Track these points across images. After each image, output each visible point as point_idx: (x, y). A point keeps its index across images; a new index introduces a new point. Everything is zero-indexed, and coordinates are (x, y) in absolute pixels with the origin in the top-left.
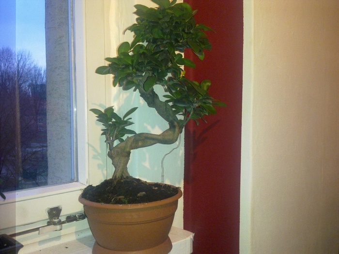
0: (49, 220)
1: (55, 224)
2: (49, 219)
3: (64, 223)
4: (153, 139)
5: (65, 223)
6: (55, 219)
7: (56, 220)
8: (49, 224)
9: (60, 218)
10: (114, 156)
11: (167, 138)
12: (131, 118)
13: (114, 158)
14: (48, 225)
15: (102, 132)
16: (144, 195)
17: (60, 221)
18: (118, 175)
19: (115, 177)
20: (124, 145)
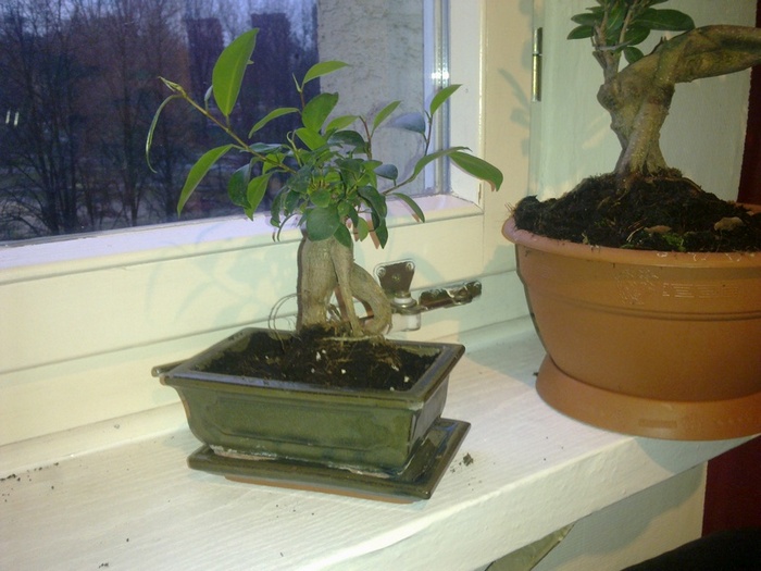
6: (401, 297)
7: (403, 301)
10: (620, 99)
13: (622, 106)
15: (577, 25)
16: (736, 226)
17: (414, 303)
18: (636, 159)
19: (628, 167)
20: (655, 64)
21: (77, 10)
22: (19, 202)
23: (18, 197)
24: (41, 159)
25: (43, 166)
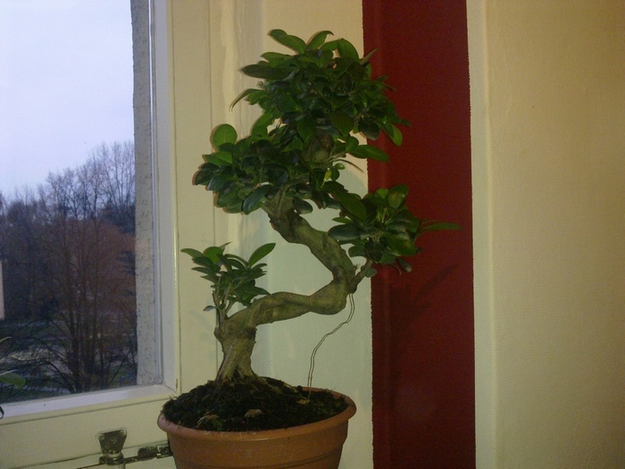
0: (102, 455)
1: (110, 462)
2: (103, 452)
3: (130, 460)
4: (299, 304)
5: (134, 461)
6: (111, 453)
7: (114, 456)
8: (103, 461)
9: (123, 451)
10: (224, 336)
11: (322, 302)
12: (265, 265)
14: (101, 464)
16: (257, 415)
17: (121, 457)
20: (245, 315)
21: (110, 201)
22: (50, 349)
23: (49, 345)
24: (71, 315)
25: (72, 320)
